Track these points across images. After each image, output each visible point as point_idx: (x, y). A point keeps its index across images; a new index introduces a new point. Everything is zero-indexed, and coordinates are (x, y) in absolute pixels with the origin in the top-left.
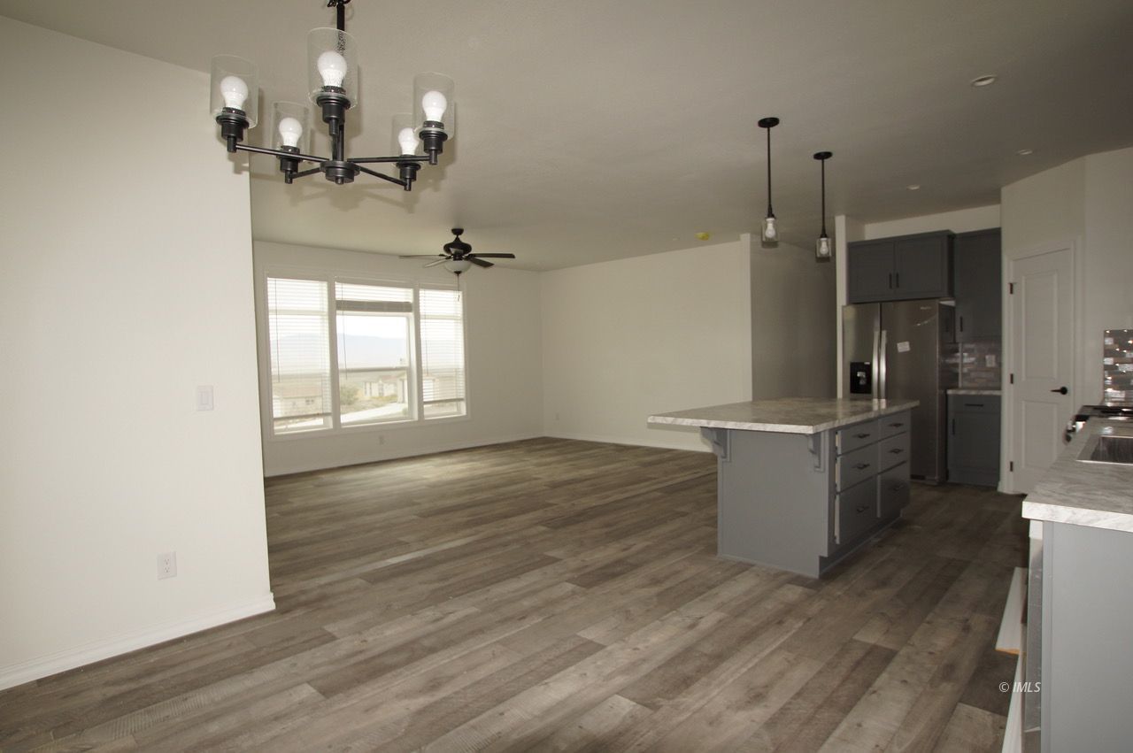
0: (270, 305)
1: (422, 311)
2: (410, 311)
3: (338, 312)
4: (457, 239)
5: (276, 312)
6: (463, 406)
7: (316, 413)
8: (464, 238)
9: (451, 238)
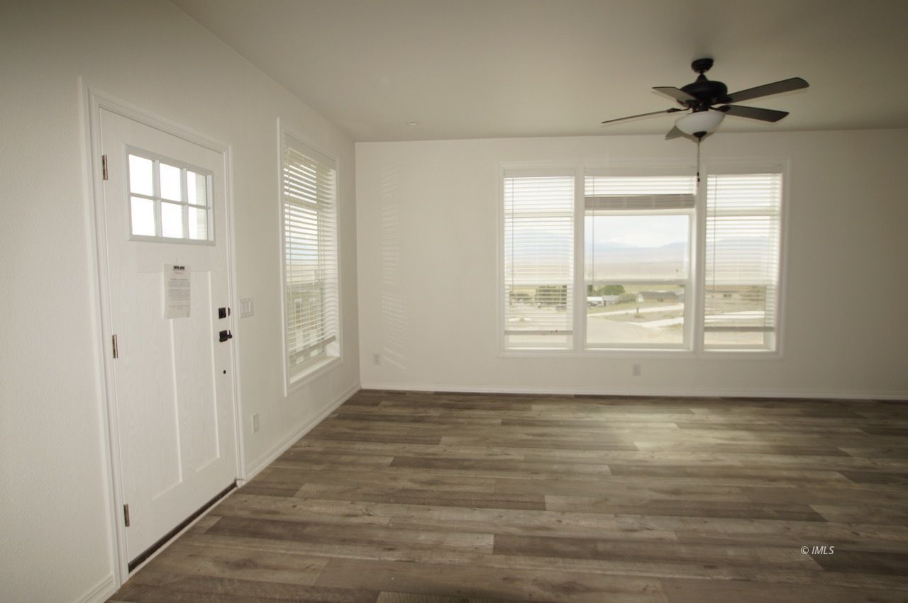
0: (506, 208)
1: (710, 204)
2: (691, 206)
3: (587, 212)
4: (702, 77)
5: (513, 215)
6: (773, 336)
7: (554, 329)
8: (711, 75)
9: (692, 77)
